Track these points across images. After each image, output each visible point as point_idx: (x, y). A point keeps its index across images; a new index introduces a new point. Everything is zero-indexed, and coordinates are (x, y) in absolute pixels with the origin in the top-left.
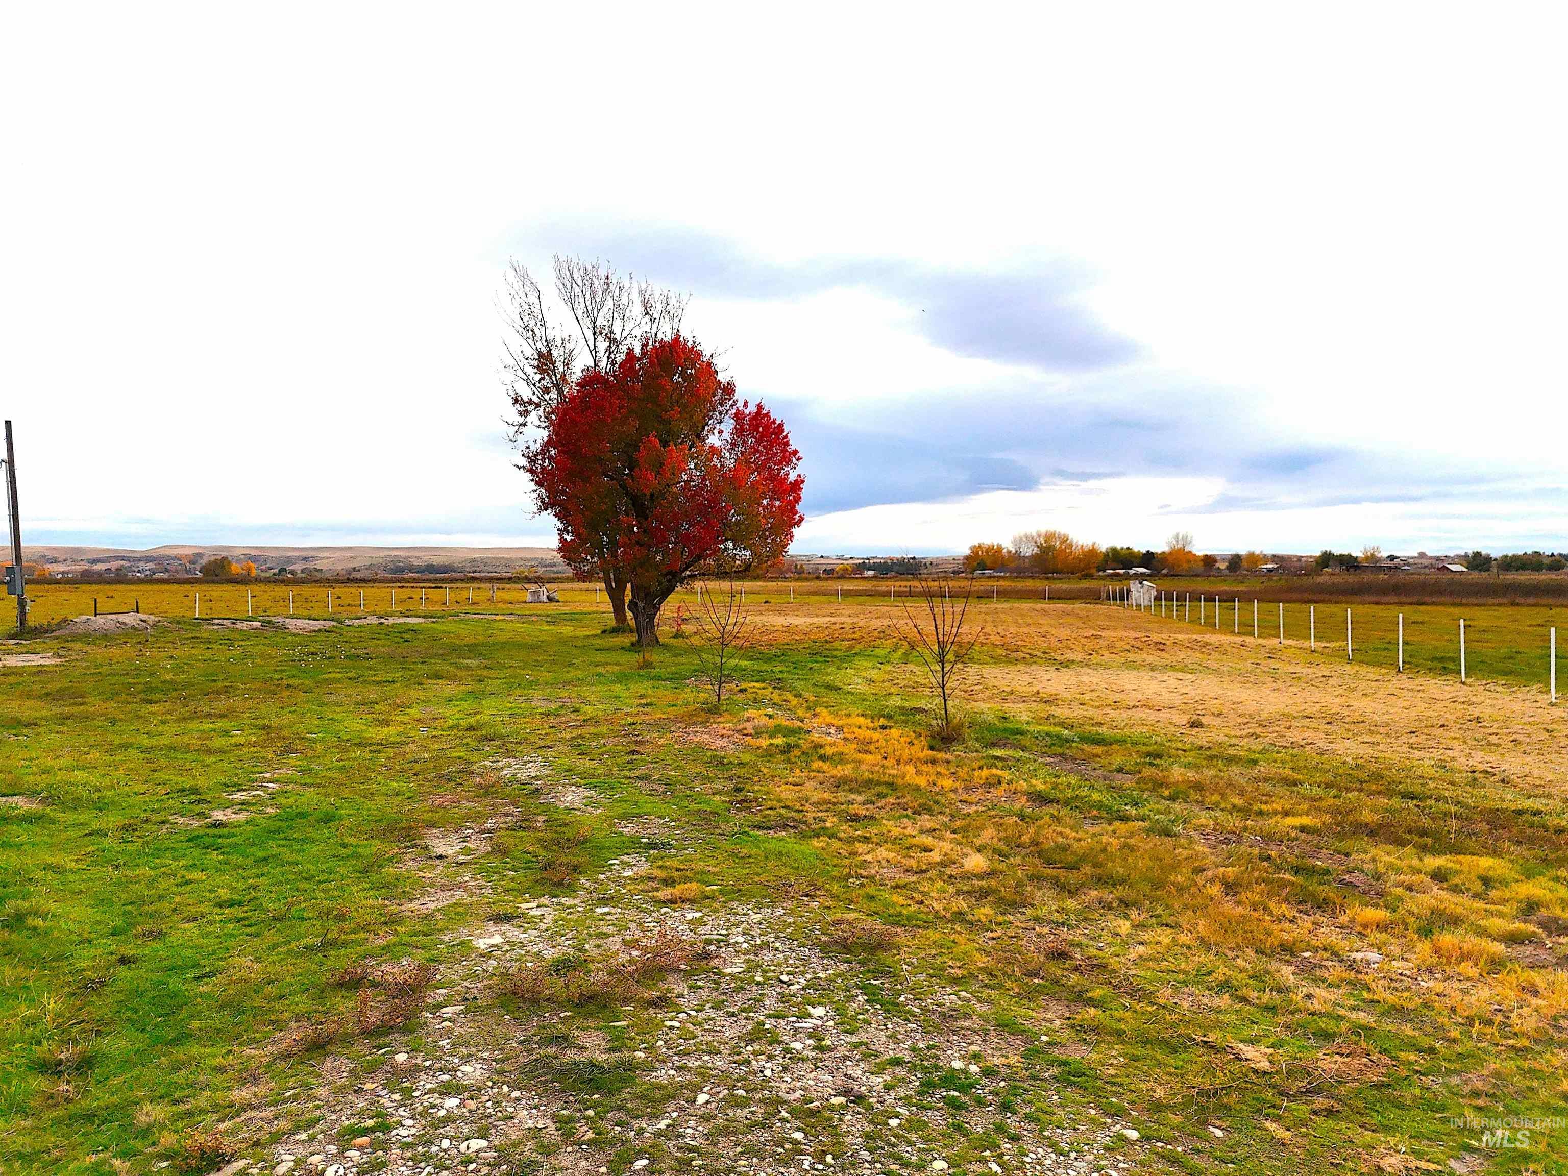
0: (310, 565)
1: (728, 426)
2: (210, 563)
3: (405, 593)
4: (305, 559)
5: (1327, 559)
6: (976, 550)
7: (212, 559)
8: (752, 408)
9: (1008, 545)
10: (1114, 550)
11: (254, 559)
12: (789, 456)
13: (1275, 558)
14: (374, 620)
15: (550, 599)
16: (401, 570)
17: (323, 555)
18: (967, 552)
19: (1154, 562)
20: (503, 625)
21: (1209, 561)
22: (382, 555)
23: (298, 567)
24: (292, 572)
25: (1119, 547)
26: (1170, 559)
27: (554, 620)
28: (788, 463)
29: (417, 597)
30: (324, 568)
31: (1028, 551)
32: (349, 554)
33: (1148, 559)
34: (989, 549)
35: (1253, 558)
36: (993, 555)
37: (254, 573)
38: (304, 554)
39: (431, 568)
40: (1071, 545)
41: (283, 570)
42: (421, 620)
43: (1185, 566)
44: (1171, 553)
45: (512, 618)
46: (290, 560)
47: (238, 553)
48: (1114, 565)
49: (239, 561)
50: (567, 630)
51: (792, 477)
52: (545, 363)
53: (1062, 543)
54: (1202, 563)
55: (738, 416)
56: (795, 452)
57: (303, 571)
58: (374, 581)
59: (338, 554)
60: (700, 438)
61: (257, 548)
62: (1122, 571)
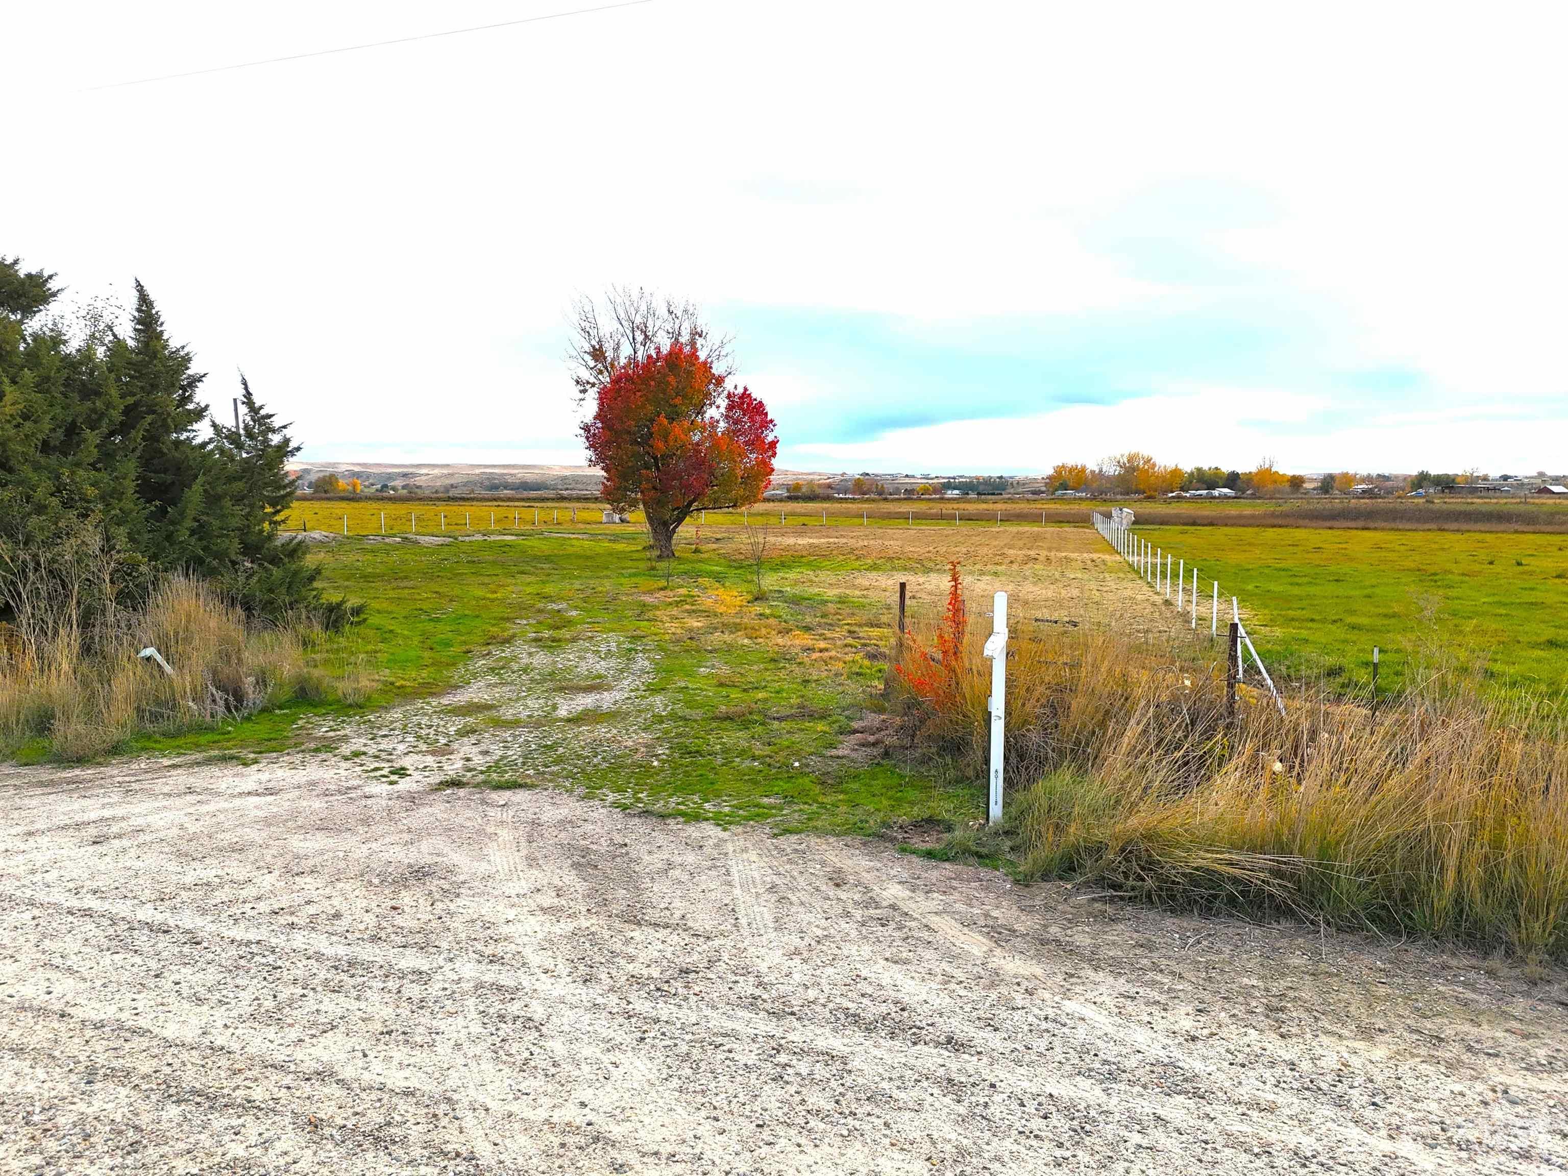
0: (411, 481)
1: (723, 402)
2: (319, 480)
3: (502, 512)
4: (405, 475)
5: (1422, 479)
6: (1059, 470)
7: (321, 475)
8: (740, 390)
9: (1092, 466)
10: (1199, 470)
11: (357, 475)
12: (768, 424)
13: (1368, 479)
14: (479, 537)
15: (622, 521)
16: (495, 487)
17: (424, 471)
18: (1051, 472)
19: (1239, 482)
20: (575, 542)
21: (1296, 482)
22: (477, 471)
23: (398, 483)
24: (394, 489)
25: (1206, 468)
26: (1256, 479)
27: (615, 538)
28: (766, 428)
29: (511, 516)
30: (424, 485)
31: (1112, 470)
32: (445, 471)
33: (1233, 480)
34: (1071, 470)
35: (1348, 479)
36: (1077, 475)
37: (359, 488)
38: (405, 470)
39: (525, 486)
40: (1154, 465)
41: (385, 486)
42: (513, 538)
43: (1270, 487)
44: (1257, 474)
45: (584, 536)
46: (390, 477)
47: (343, 468)
48: (1198, 485)
49: (344, 477)
50: (620, 547)
51: (770, 438)
52: (598, 354)
53: (1145, 463)
54: (1287, 485)
55: (729, 396)
56: (771, 421)
57: (404, 487)
58: (472, 499)
59: (436, 471)
60: (700, 412)
61: (359, 464)
62: (1204, 492)
